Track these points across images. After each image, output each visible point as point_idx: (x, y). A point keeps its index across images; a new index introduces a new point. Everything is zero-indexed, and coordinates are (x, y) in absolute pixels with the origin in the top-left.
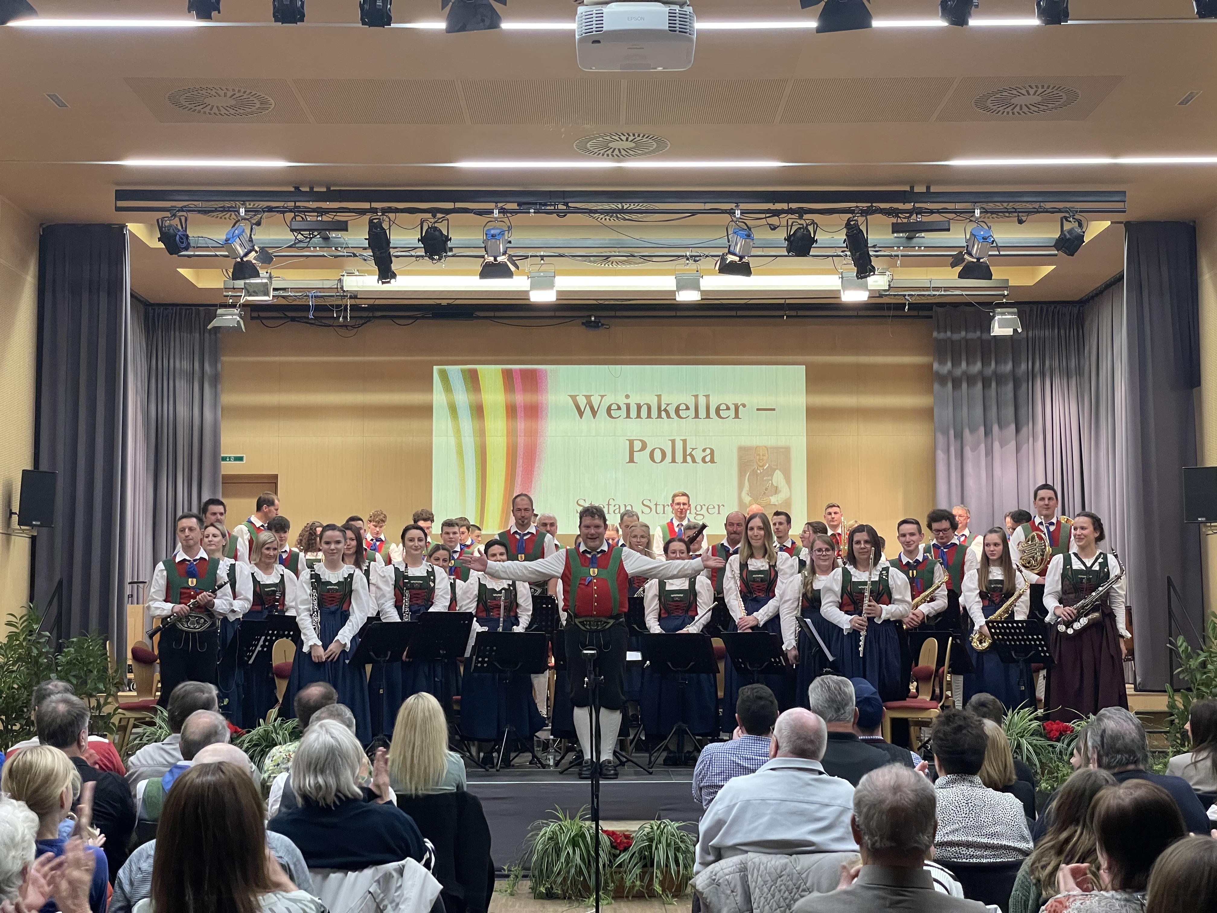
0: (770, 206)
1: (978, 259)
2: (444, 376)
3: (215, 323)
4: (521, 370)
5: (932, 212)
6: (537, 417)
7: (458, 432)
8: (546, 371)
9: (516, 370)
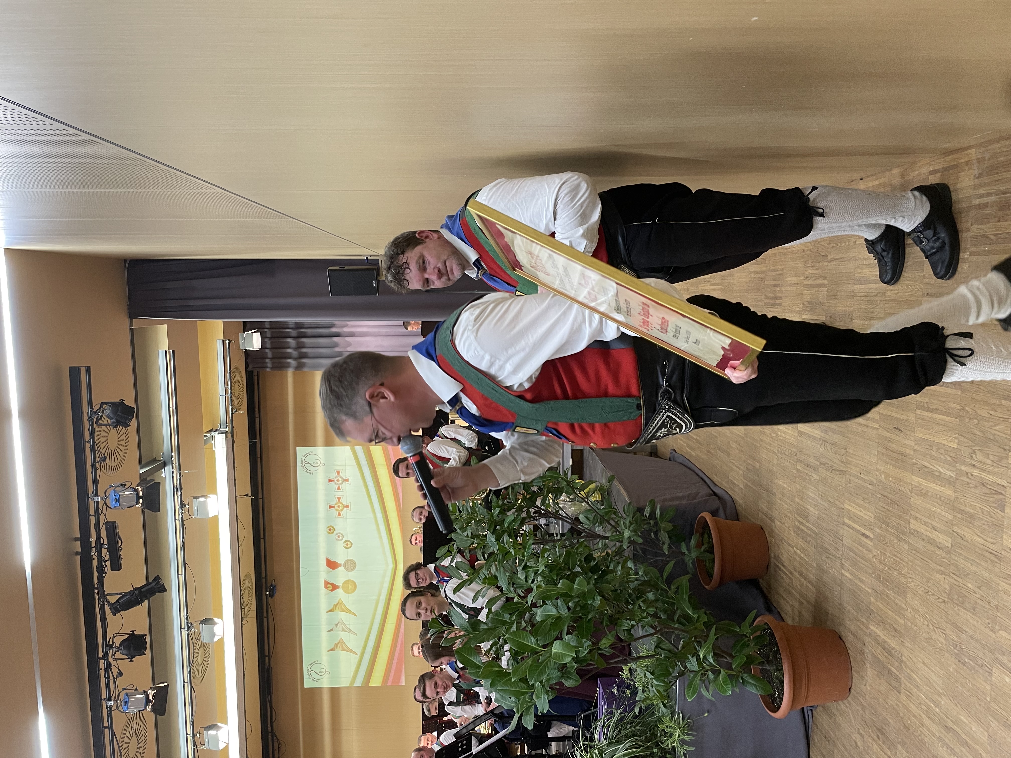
0: (102, 672)
5: (99, 537)
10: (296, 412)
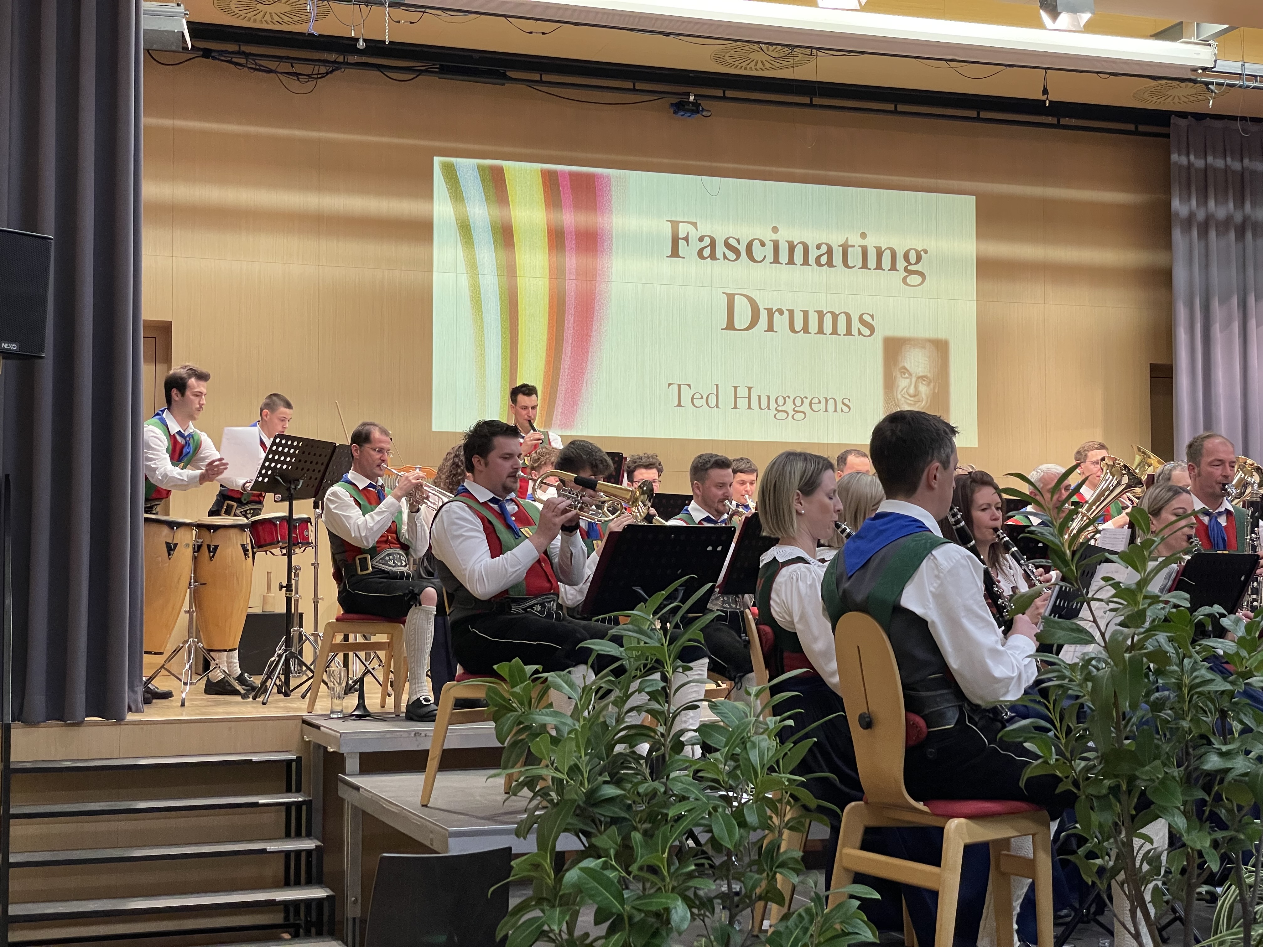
2: (450, 173)
4: (571, 174)
6: (596, 251)
7: (473, 267)
8: (608, 177)
9: (563, 173)
10: (1045, 202)
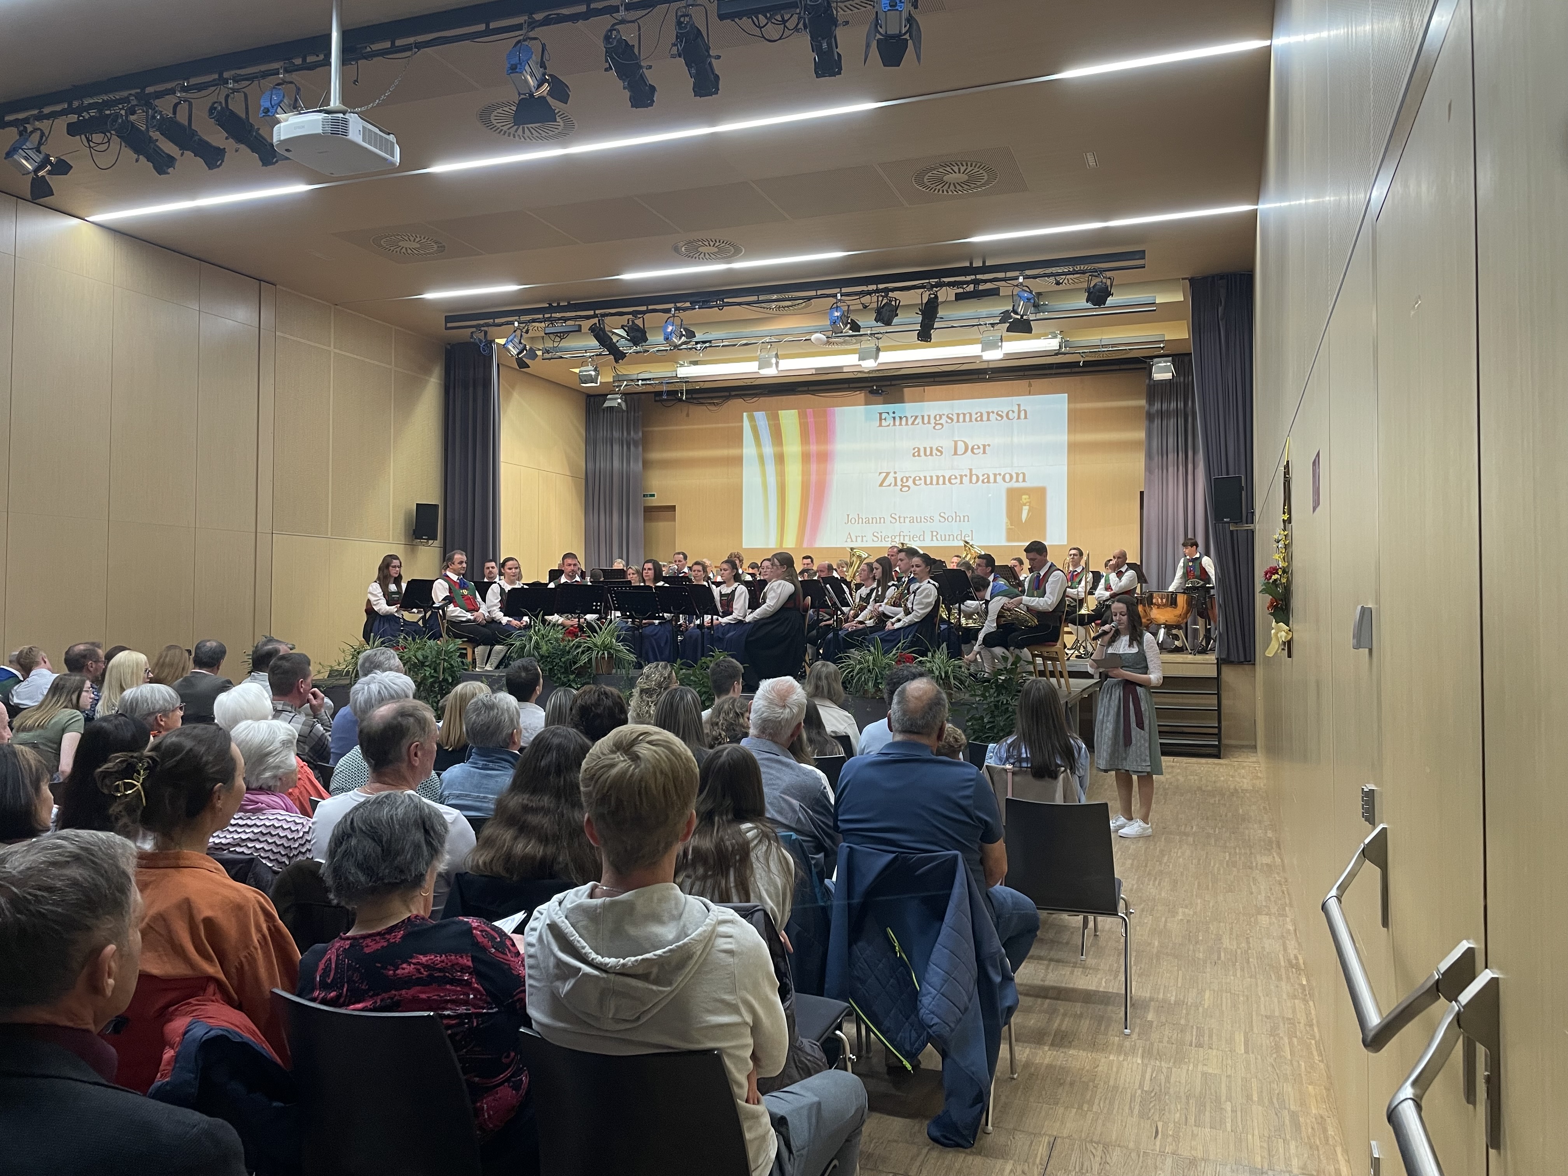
0: (864, 288)
1: (1022, 316)
3: (607, 404)
5: (986, 281)
